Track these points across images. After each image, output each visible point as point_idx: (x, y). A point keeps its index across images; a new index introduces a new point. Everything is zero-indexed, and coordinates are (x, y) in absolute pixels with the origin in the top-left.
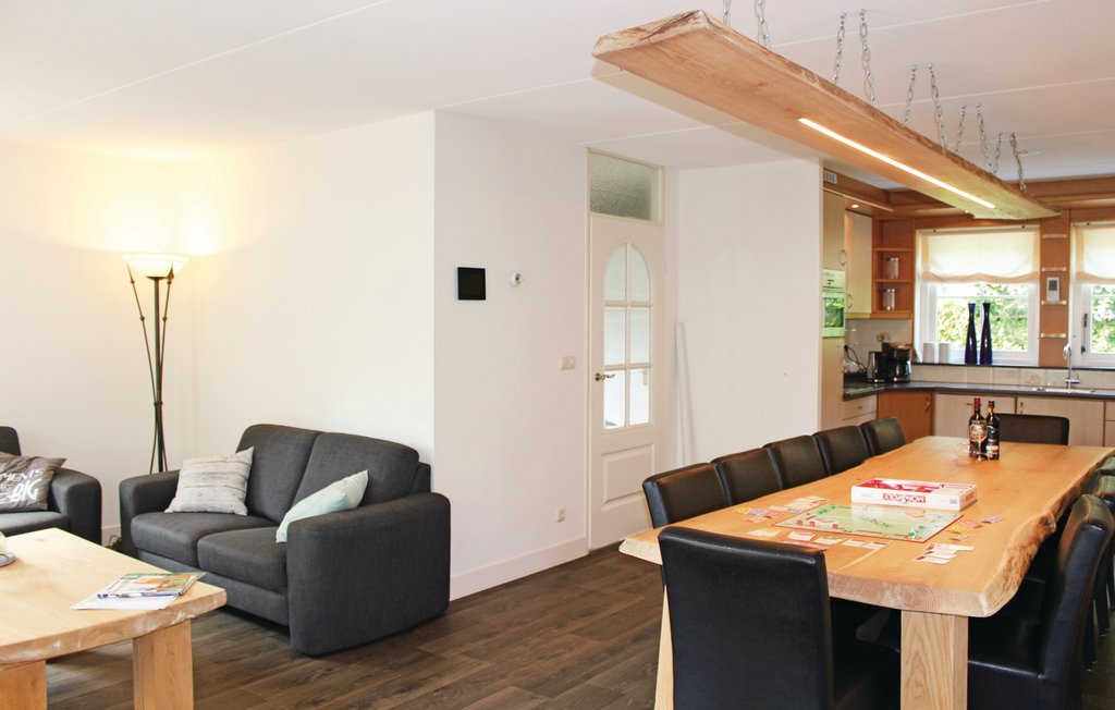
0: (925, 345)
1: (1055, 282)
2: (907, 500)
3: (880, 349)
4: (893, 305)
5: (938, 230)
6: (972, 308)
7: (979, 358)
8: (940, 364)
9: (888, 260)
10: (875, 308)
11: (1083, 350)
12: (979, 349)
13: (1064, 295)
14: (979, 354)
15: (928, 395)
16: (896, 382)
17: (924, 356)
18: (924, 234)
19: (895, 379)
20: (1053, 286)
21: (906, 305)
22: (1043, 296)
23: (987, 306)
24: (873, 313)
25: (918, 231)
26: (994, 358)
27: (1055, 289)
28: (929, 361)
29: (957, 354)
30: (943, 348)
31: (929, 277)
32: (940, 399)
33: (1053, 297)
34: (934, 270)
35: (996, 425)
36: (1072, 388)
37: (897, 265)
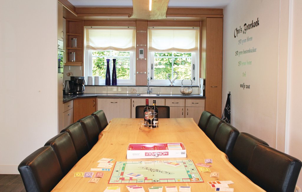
0: (89, 77)
1: (142, 50)
2: (158, 155)
3: (70, 80)
4: (75, 60)
5: (93, 27)
6: (108, 61)
7: (111, 83)
8: (95, 86)
9: (72, 39)
10: (67, 61)
11: (151, 78)
12: (111, 79)
13: (146, 56)
14: (111, 81)
15: (94, 99)
16: (78, 94)
17: (88, 82)
18: (87, 29)
19: (77, 93)
20: (141, 52)
21: (80, 60)
22: (137, 56)
23: (114, 60)
24: (66, 63)
25: (84, 27)
26: (117, 83)
27: (143, 54)
28: (90, 84)
29: (102, 81)
30: (96, 79)
31: (89, 47)
32: (99, 101)
33: (141, 57)
34: (91, 44)
35: (157, 111)
36: (149, 94)
37: (76, 41)
